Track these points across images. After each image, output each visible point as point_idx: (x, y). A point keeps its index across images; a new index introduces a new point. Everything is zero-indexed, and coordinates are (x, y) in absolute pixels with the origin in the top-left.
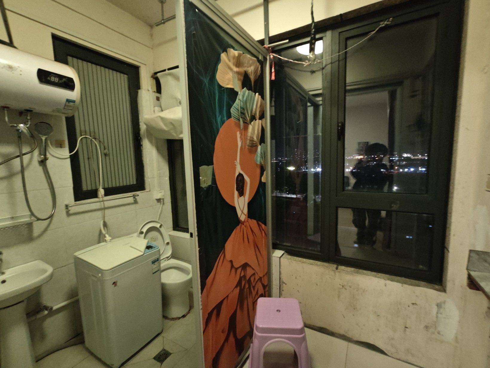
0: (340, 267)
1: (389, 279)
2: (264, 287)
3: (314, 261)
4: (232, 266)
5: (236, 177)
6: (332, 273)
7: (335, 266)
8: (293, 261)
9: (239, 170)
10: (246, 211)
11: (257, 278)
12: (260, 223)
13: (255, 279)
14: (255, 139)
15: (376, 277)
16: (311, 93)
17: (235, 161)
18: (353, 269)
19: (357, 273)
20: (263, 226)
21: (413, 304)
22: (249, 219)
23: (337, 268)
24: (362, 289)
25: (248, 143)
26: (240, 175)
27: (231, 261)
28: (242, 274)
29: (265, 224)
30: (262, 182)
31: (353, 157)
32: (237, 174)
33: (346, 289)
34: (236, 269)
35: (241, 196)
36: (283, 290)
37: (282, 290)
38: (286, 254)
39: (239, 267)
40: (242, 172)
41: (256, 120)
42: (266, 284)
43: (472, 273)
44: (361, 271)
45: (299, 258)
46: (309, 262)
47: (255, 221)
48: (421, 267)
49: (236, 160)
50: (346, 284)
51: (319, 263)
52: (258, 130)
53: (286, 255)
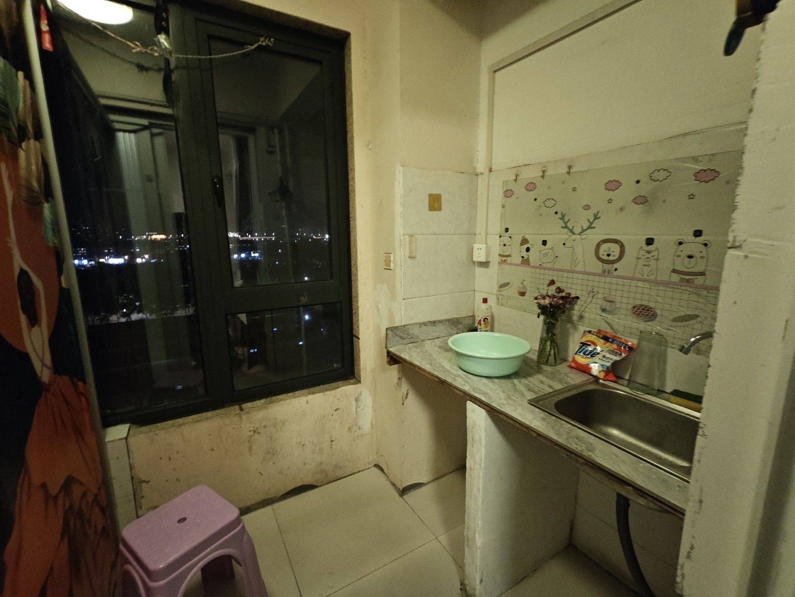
0: (244, 406)
1: (309, 394)
2: (103, 510)
3: (199, 415)
4: (47, 494)
5: (16, 277)
6: (236, 419)
7: (237, 407)
8: (158, 432)
9: (18, 262)
10: (48, 360)
11: (90, 498)
12: (75, 380)
13: (88, 502)
14: (35, 184)
15: (295, 397)
16: (103, 101)
17: (8, 240)
18: (263, 401)
19: (271, 403)
20: (80, 384)
21: (336, 410)
22: (56, 376)
23: (242, 410)
24: (281, 421)
25: (24, 195)
26: (23, 272)
27: (43, 486)
28: (67, 505)
29: (84, 380)
30: (63, 288)
31: (147, 236)
32: (17, 272)
33: (259, 433)
34: (55, 498)
35: (33, 326)
36: (143, 497)
37: (140, 496)
38: (134, 427)
39: (59, 493)
40: (25, 267)
41: (29, 139)
42: (104, 505)
43: (391, 350)
44: (274, 398)
45: (167, 422)
46: (191, 420)
47: (66, 378)
48: (335, 365)
49: (9, 235)
50: (258, 425)
51: (209, 414)
52: (37, 164)
53: (135, 429)
